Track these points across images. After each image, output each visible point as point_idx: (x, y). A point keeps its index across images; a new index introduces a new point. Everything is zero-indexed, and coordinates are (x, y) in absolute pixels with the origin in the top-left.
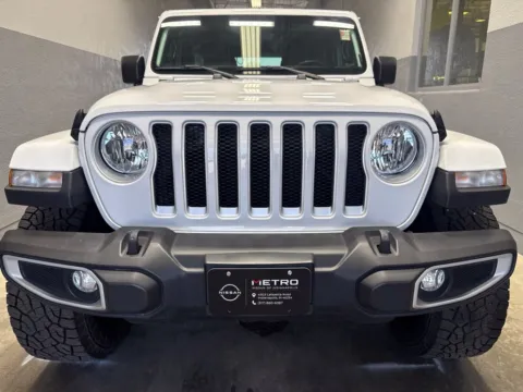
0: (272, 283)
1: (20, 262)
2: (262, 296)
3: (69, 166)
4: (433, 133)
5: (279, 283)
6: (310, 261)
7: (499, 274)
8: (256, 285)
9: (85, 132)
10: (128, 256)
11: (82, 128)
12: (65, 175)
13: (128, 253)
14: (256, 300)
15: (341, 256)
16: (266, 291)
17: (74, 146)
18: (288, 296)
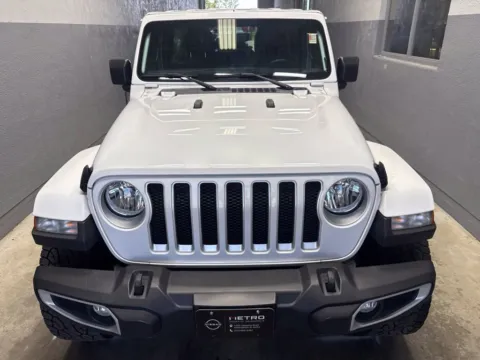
0: (245, 319)
1: (52, 296)
2: (238, 326)
3: (82, 217)
4: (376, 185)
5: (249, 319)
6: (273, 302)
7: (420, 298)
8: (233, 319)
9: (92, 189)
10: (135, 297)
11: (90, 184)
12: (79, 224)
13: (135, 294)
14: (232, 328)
15: (297, 294)
16: (240, 323)
17: (83, 196)
18: (257, 326)
